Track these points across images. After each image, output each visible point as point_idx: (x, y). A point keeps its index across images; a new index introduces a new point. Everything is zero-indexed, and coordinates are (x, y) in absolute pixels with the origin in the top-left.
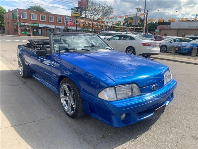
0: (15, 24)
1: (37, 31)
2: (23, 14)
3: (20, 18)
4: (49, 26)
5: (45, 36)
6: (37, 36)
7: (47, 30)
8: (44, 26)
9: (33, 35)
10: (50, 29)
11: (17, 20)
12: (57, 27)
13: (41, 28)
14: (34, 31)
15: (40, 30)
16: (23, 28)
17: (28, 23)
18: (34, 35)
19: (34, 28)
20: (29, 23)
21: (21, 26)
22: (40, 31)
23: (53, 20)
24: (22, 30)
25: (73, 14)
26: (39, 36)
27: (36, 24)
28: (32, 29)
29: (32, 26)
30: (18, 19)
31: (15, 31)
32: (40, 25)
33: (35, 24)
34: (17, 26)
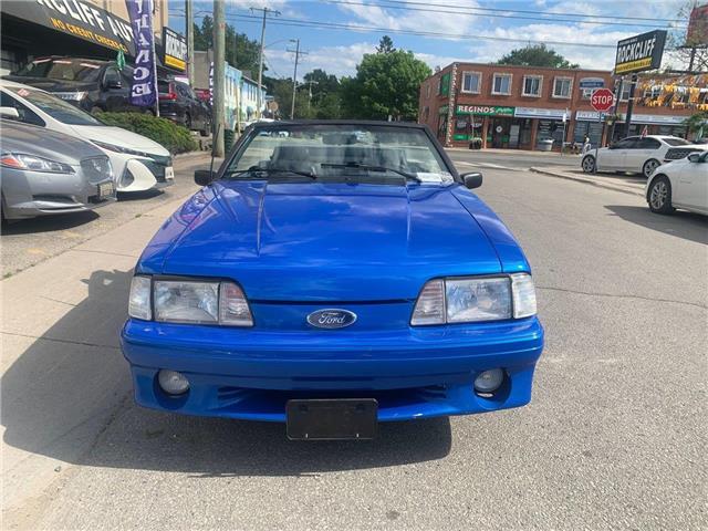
0: (442, 110)
1: (506, 133)
2: (468, 77)
3: (457, 90)
4: (548, 113)
5: (530, 149)
6: (502, 148)
7: (539, 129)
8: (534, 112)
9: (490, 145)
10: (554, 125)
11: (448, 99)
12: (580, 115)
13: (521, 122)
14: (495, 131)
15: (518, 127)
16: (462, 124)
17: (480, 106)
18: (494, 145)
19: (496, 120)
20: (484, 106)
21: (458, 116)
22: (515, 130)
23: (570, 93)
24: (458, 130)
25: (625, 62)
26: (508, 148)
27: (505, 110)
28: (490, 125)
29: (491, 117)
30: (452, 94)
31: (439, 131)
32: (519, 112)
33: (503, 107)
34: (447, 115)
